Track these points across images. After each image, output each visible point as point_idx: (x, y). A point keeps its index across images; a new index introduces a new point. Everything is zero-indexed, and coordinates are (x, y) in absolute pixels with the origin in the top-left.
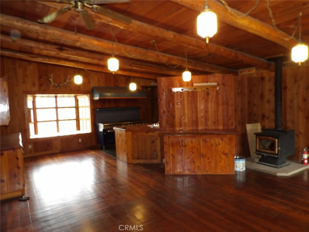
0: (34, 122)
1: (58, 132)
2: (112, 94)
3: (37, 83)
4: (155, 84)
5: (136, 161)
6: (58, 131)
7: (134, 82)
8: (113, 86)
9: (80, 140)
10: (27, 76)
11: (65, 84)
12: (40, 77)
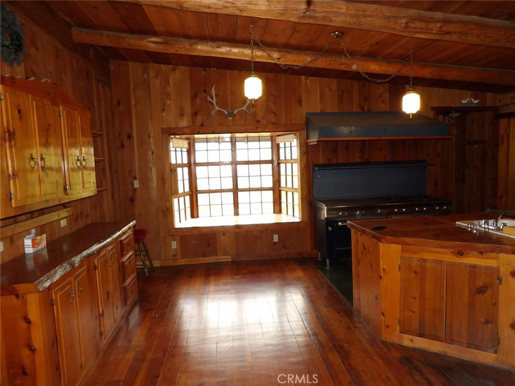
0: (190, 193)
1: (235, 215)
2: (353, 128)
3: (188, 110)
4: (473, 100)
5: (412, 340)
6: (236, 213)
7: (414, 90)
8: (356, 109)
9: (276, 238)
10: (168, 95)
11: (244, 108)
12: (194, 97)
